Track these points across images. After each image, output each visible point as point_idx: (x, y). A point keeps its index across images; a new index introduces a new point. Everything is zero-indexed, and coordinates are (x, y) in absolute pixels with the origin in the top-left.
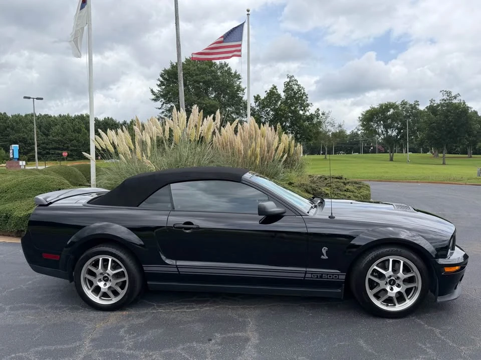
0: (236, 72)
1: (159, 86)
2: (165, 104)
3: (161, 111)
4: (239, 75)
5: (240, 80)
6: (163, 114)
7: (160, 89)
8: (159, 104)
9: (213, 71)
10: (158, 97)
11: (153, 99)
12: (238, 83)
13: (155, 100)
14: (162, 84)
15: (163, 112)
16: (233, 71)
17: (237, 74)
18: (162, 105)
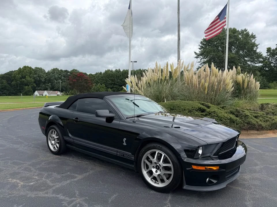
0: (252, 34)
1: (200, 49)
2: (202, 59)
3: (200, 63)
4: (255, 36)
5: (255, 39)
6: (201, 65)
7: (200, 51)
8: (199, 59)
9: (235, 36)
10: (198, 55)
11: (196, 57)
12: (253, 41)
13: (197, 57)
14: (202, 47)
15: (201, 64)
16: (250, 34)
17: (254, 35)
18: (201, 60)
